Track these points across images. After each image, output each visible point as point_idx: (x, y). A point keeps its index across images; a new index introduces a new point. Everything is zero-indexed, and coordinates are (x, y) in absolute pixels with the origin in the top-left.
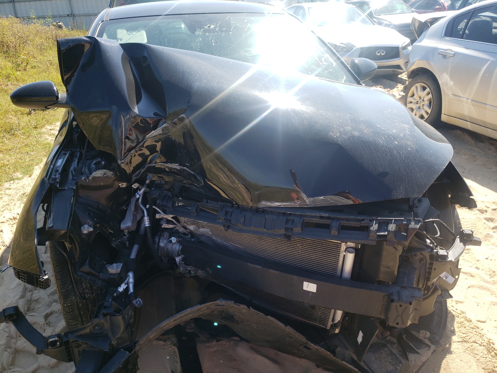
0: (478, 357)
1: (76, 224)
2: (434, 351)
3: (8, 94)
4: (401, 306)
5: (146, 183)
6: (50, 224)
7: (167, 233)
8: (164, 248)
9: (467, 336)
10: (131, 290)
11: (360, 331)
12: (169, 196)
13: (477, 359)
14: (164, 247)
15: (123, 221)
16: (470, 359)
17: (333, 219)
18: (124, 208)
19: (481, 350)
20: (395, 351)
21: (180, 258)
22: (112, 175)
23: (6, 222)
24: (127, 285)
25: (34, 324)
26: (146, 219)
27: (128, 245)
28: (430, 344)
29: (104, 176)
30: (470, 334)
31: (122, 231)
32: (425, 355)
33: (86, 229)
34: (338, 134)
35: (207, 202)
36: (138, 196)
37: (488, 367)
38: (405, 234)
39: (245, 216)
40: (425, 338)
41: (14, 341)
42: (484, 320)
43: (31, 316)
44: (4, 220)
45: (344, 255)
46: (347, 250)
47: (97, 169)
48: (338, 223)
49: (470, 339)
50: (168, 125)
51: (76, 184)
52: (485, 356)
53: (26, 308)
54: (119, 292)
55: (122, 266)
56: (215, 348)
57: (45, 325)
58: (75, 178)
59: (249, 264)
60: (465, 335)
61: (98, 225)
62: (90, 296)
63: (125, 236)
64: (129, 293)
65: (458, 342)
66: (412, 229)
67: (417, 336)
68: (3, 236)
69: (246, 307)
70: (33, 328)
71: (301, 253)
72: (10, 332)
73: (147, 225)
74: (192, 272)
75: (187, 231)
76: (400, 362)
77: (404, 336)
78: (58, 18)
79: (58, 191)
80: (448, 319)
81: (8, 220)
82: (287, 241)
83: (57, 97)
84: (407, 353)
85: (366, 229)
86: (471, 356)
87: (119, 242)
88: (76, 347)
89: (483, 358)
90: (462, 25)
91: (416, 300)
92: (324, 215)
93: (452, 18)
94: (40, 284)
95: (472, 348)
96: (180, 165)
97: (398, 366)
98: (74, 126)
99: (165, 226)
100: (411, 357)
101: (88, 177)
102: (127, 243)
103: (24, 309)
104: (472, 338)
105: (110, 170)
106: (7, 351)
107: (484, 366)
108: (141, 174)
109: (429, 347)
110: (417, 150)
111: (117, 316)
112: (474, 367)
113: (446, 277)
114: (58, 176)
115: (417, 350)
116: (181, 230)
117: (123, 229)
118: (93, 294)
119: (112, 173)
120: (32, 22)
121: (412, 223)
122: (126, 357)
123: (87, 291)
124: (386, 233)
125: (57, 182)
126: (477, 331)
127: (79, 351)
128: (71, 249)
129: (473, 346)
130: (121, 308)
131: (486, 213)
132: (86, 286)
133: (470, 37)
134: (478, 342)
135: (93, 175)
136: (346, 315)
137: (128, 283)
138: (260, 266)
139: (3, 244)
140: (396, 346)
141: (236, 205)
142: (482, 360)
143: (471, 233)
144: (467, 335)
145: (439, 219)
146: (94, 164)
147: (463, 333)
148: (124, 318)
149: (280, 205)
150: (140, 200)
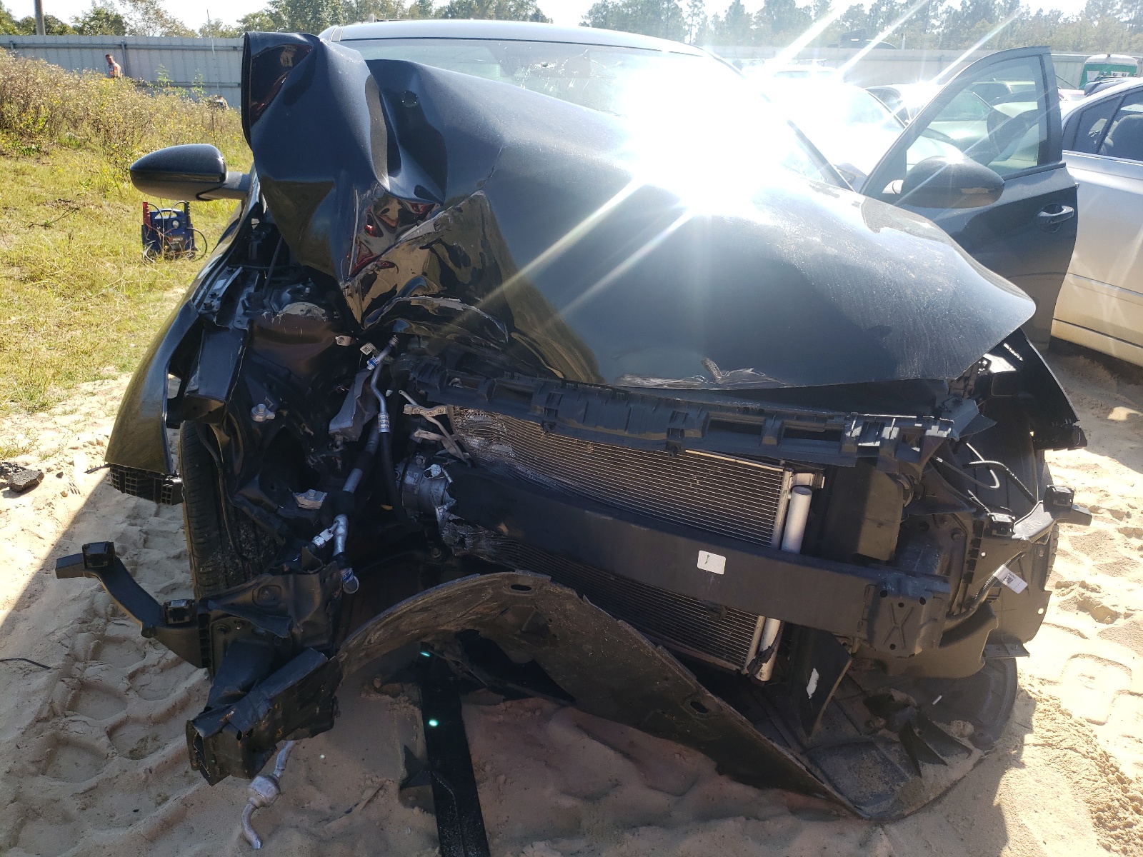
0: (1076, 778)
1: (241, 400)
2: (980, 761)
3: (100, 224)
4: (901, 605)
5: (389, 344)
6: (194, 385)
7: (422, 457)
8: (413, 488)
9: (1057, 736)
10: (340, 549)
11: (814, 670)
12: (436, 366)
13: (1075, 781)
14: (413, 486)
15: (335, 418)
16: (1059, 781)
17: (770, 415)
18: (339, 389)
19: (1085, 765)
20: (894, 758)
21: (445, 507)
22: (323, 315)
23: (82, 447)
24: (332, 535)
25: (125, 641)
26: (383, 417)
27: (340, 466)
28: (971, 746)
29: (308, 315)
30: (1063, 733)
31: (331, 438)
32: (959, 767)
33: (261, 414)
34: (793, 247)
35: (512, 377)
36: (371, 367)
37: (1097, 799)
38: (918, 450)
39: (587, 406)
40: (962, 736)
41: (80, 665)
42: (1102, 720)
43: (117, 624)
44: (79, 444)
45: (789, 501)
46: (795, 488)
47: (293, 300)
48: (778, 424)
49: (1061, 741)
50: (447, 214)
51: (251, 323)
52: (1093, 778)
53: (110, 610)
54: (313, 546)
55: (326, 498)
56: (501, 717)
57: (147, 645)
58: (247, 311)
59: (587, 512)
60: (1050, 734)
61: (285, 413)
62: (253, 558)
63: (337, 447)
64: (336, 554)
65: (1035, 745)
66: (933, 437)
67: (945, 731)
68: (73, 473)
69: (575, 594)
70: (139, 587)
71: (699, 495)
72: (73, 648)
73: (384, 431)
74: (468, 541)
75: (464, 456)
76: (903, 778)
77: (916, 731)
78: (218, 89)
79: (215, 329)
80: (1017, 702)
81: (87, 444)
82: (671, 455)
83: (223, 177)
84: (920, 762)
85: (836, 436)
86: (1062, 774)
87: (323, 458)
88: (222, 630)
89: (1089, 780)
90: (1098, 127)
91: (934, 597)
92: (750, 405)
93: (1077, 110)
94: (164, 495)
95: (1066, 759)
96: (462, 302)
97: (897, 785)
98: (254, 227)
99: (420, 433)
100: (928, 770)
101: (275, 314)
102: (339, 462)
103: (106, 610)
104: (1066, 740)
105: (320, 306)
106: (63, 681)
107: (1089, 795)
108: (382, 317)
109: (970, 752)
110: (955, 293)
111: (309, 574)
112: (1067, 795)
113: (1010, 580)
114: (216, 303)
115: (941, 757)
116: (453, 450)
117: (334, 434)
118: (259, 556)
119: (324, 311)
120: (161, 91)
121: (933, 427)
122: (318, 664)
123: (248, 547)
124: (878, 444)
125: (214, 313)
126: (1080, 730)
127: (225, 643)
128: (227, 447)
129: (1068, 756)
130: (321, 561)
131: (1128, 520)
132: (247, 537)
133: (1114, 152)
134: (1079, 750)
135: (284, 310)
136: (787, 630)
137: (334, 532)
138: (612, 516)
139: (73, 488)
140: (897, 747)
141: (570, 384)
142: (1085, 783)
143: (1069, 492)
144: (1056, 734)
145: (1003, 463)
146: (289, 292)
147: (1048, 730)
148: (322, 581)
149: (661, 385)
150: (374, 380)
